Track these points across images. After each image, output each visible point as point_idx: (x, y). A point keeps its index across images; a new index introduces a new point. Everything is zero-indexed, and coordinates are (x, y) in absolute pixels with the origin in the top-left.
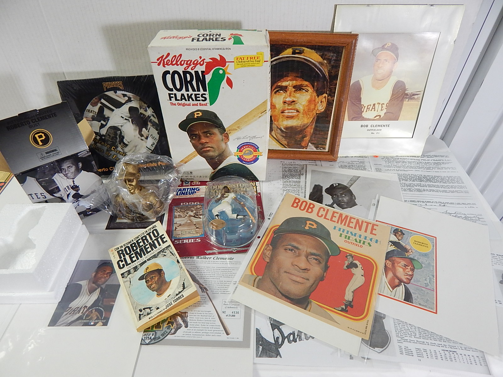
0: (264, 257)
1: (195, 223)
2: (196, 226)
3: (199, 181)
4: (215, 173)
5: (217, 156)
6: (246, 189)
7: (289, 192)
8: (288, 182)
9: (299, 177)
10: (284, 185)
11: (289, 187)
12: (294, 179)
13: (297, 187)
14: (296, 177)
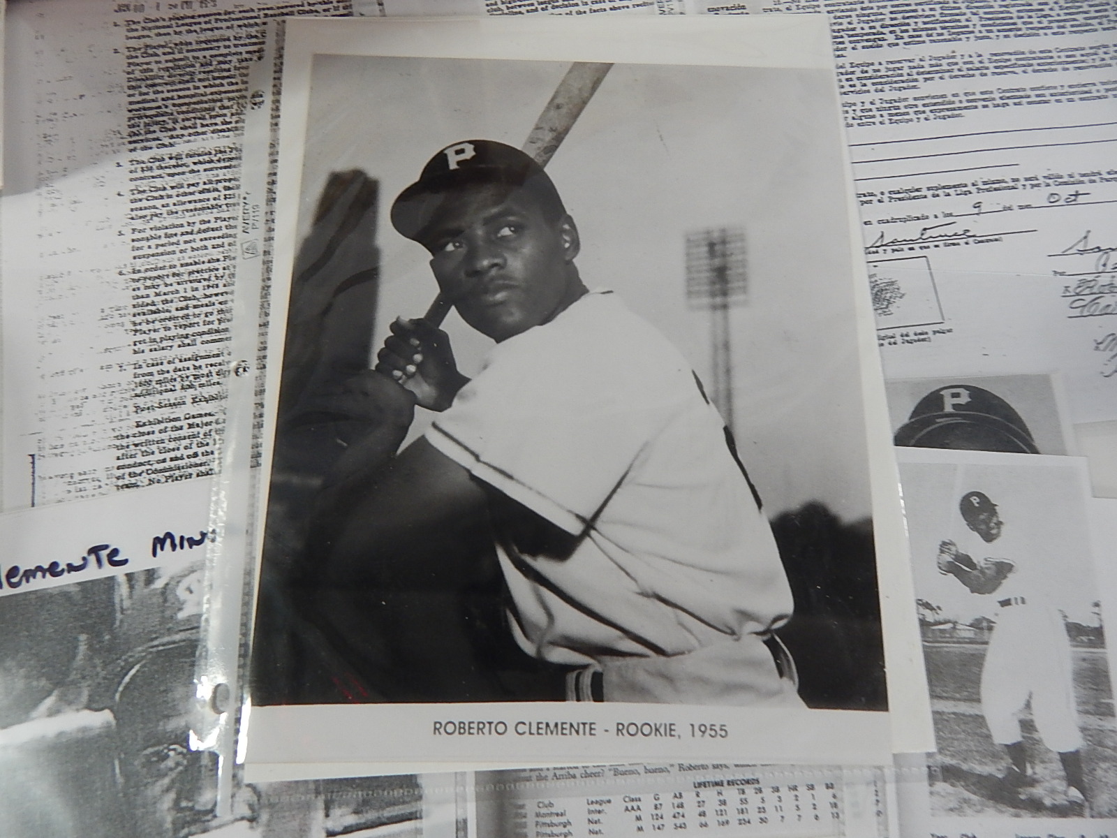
7: (173, 244)
8: (168, 171)
9: (237, 114)
10: (140, 196)
11: (171, 204)
12: (204, 133)
13: (222, 197)
14: (220, 116)
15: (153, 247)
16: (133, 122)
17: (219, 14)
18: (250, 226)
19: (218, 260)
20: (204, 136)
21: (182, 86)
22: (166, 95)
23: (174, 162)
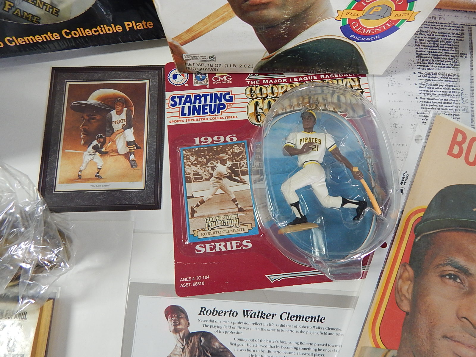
0: (398, 301)
1: (233, 197)
2: (237, 205)
3: (228, 74)
4: (271, 59)
5: (287, 20)
6: (338, 97)
7: (435, 106)
8: (432, 79)
9: (455, 62)
10: (422, 86)
11: (434, 91)
12: (444, 67)
13: (452, 92)
14: (449, 62)
15: (428, 105)
16: (418, 58)
17: (446, 24)
18: (465, 101)
19: (451, 115)
21: (434, 48)
22: (429, 50)
23: (434, 76)
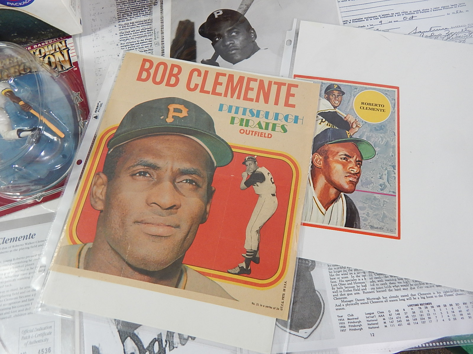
7: (133, 47)
8: (130, 27)
9: (149, 10)
10: (122, 34)
11: (132, 36)
12: (140, 16)
13: (147, 33)
14: (145, 11)
15: (127, 48)
16: (118, 14)
18: (157, 38)
19: (147, 51)
20: (140, 17)
21: (133, 3)
22: (128, 6)
23: (132, 24)
